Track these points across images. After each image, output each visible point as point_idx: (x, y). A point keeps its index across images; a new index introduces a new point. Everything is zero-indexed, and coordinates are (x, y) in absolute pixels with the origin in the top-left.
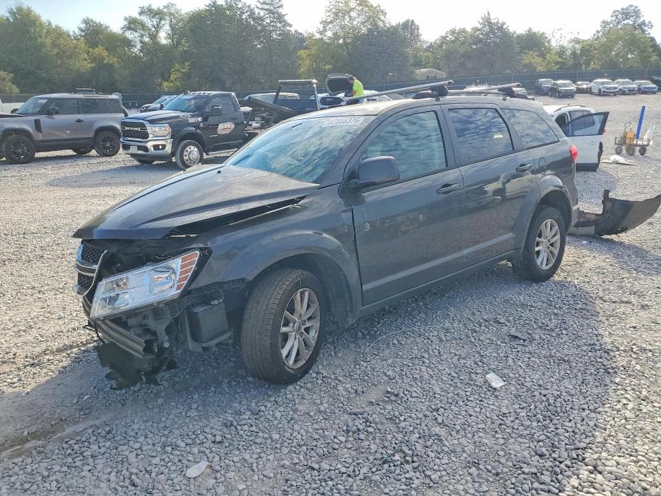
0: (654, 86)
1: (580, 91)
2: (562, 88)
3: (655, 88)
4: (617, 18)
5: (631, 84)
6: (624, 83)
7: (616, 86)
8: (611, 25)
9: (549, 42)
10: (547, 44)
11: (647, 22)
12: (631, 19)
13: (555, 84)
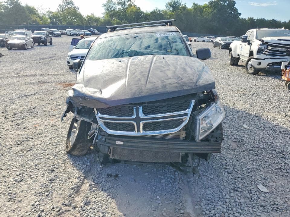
0: (90, 32)
1: (63, 34)
2: (55, 32)
3: (90, 33)
4: (64, 4)
5: (81, 31)
6: (79, 31)
7: (76, 32)
8: (63, 7)
9: (37, 11)
10: (36, 12)
11: (77, 7)
12: (70, 5)
13: (51, 31)
